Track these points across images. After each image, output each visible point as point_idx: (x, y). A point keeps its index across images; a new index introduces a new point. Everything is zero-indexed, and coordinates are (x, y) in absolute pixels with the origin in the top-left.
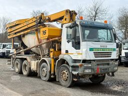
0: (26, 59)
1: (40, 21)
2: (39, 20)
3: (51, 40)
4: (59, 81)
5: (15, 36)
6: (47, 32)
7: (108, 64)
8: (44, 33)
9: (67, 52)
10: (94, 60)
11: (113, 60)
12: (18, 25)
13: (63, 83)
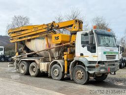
0: (34, 61)
1: (52, 28)
2: (50, 28)
3: (64, 44)
4: (73, 80)
5: (19, 40)
6: (60, 38)
7: (114, 65)
8: (57, 38)
9: (82, 55)
10: (106, 62)
11: (116, 61)
12: (23, 30)
13: (78, 81)
